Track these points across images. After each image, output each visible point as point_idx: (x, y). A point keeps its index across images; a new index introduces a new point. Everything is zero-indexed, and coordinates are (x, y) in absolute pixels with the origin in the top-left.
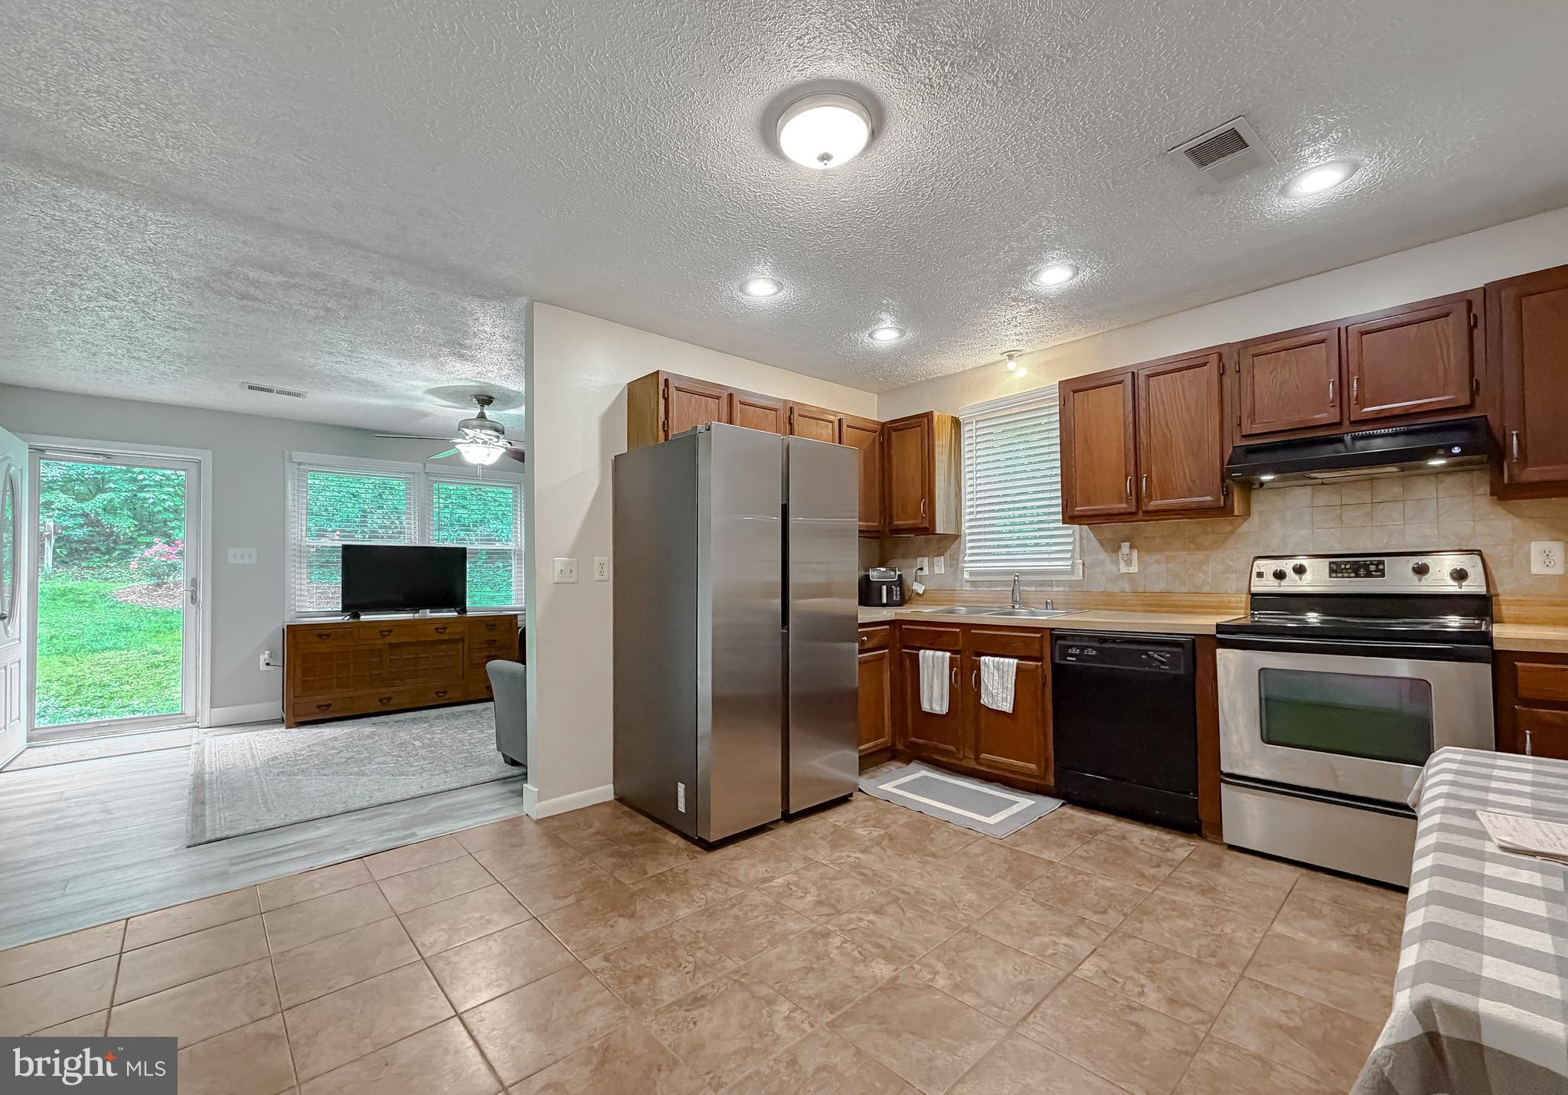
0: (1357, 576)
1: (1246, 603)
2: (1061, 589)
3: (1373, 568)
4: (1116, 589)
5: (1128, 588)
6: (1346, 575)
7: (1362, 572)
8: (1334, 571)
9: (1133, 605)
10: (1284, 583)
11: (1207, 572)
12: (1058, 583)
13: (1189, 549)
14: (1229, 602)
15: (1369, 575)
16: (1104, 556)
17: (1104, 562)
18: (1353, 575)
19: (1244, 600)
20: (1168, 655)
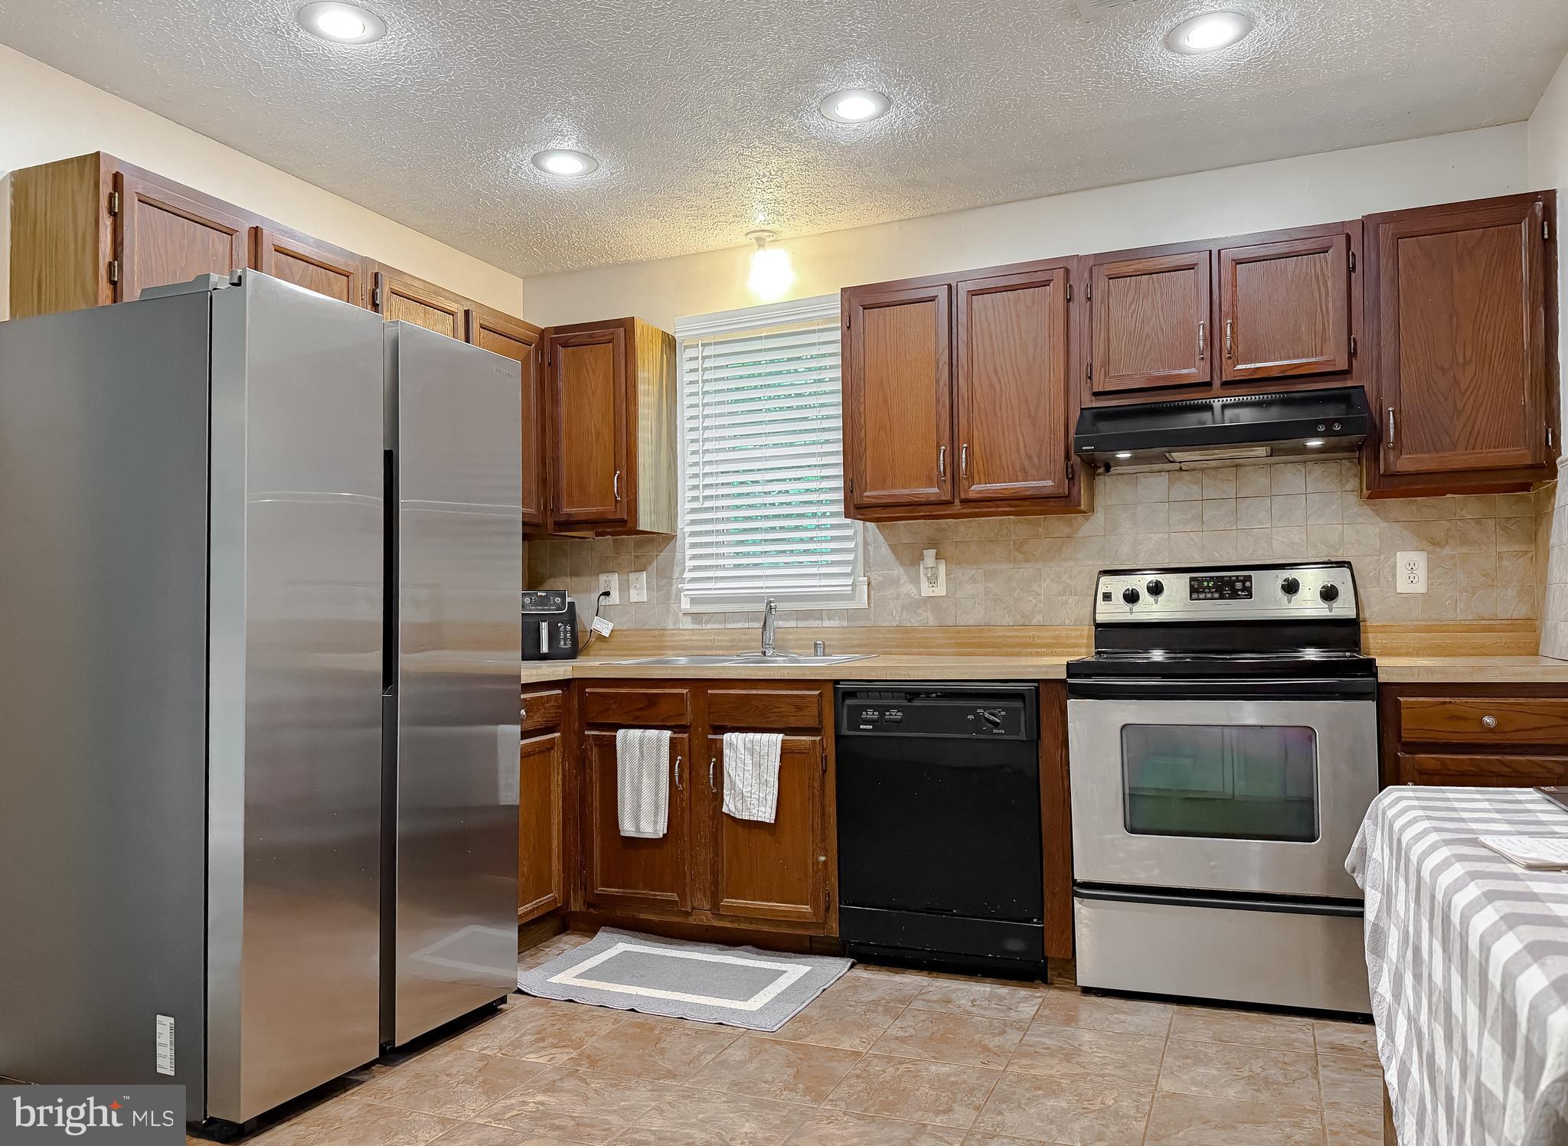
0: (1222, 597)
1: (1089, 637)
2: (835, 623)
3: (1239, 585)
4: (914, 622)
5: (932, 621)
6: (1209, 595)
7: (1227, 591)
8: (1195, 590)
9: (940, 646)
10: (1137, 607)
11: (1040, 595)
12: (832, 614)
13: (1015, 560)
14: (1068, 637)
15: (1234, 595)
16: (898, 571)
17: (899, 579)
18: (1216, 595)
19: (1085, 633)
20: (1003, 713)
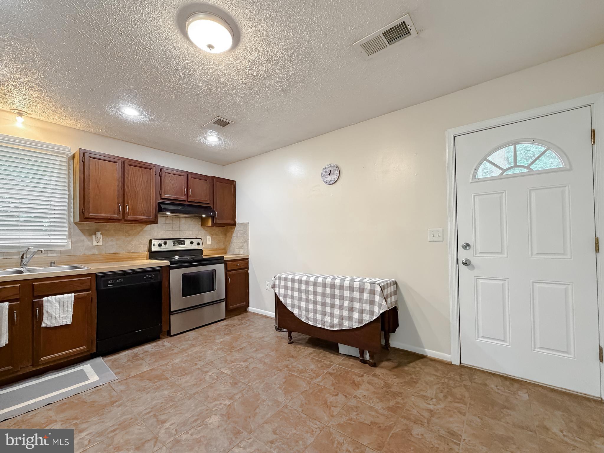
0: (179, 245)
1: (147, 255)
2: (55, 255)
3: (182, 242)
4: (90, 253)
5: (97, 252)
6: (177, 245)
7: (180, 244)
8: (174, 243)
9: (100, 260)
10: (162, 247)
11: (133, 245)
12: (52, 252)
13: (125, 235)
14: (141, 255)
15: (181, 245)
16: (83, 238)
17: (84, 240)
18: (178, 244)
19: (146, 254)
20: (154, 275)
